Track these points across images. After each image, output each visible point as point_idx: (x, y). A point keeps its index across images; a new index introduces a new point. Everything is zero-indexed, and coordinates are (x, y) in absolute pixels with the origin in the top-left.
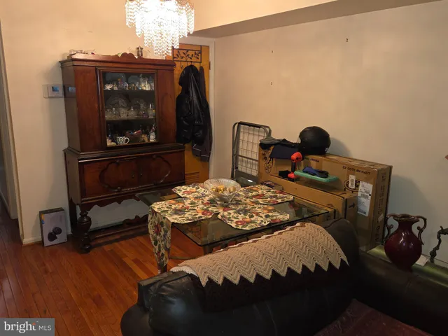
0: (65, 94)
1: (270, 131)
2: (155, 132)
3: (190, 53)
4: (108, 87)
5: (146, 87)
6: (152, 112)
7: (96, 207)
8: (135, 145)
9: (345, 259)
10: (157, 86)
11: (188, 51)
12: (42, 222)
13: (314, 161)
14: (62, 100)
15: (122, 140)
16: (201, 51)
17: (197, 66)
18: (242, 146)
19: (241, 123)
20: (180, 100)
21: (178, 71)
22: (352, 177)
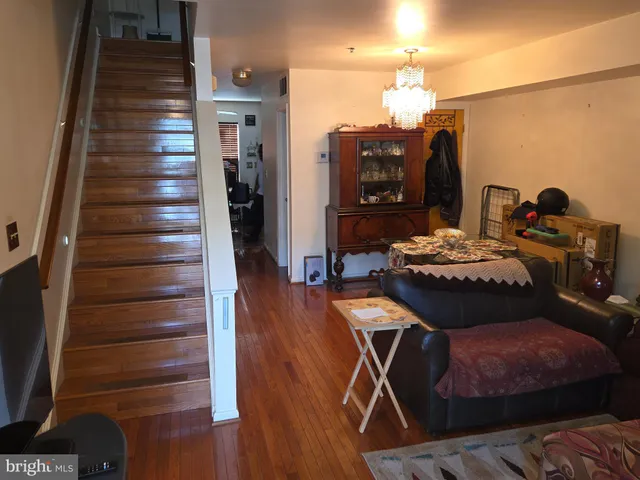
0: (330, 160)
1: (519, 194)
2: (403, 193)
3: (443, 118)
4: (365, 153)
5: (397, 152)
6: (401, 175)
7: (348, 254)
8: (383, 204)
9: (530, 281)
10: (407, 151)
11: (441, 115)
12: (305, 264)
13: (550, 220)
14: (328, 165)
15: (373, 199)
16: (454, 116)
17: (450, 130)
18: (492, 209)
19: (490, 187)
20: (429, 163)
21: (429, 136)
22: (580, 234)
